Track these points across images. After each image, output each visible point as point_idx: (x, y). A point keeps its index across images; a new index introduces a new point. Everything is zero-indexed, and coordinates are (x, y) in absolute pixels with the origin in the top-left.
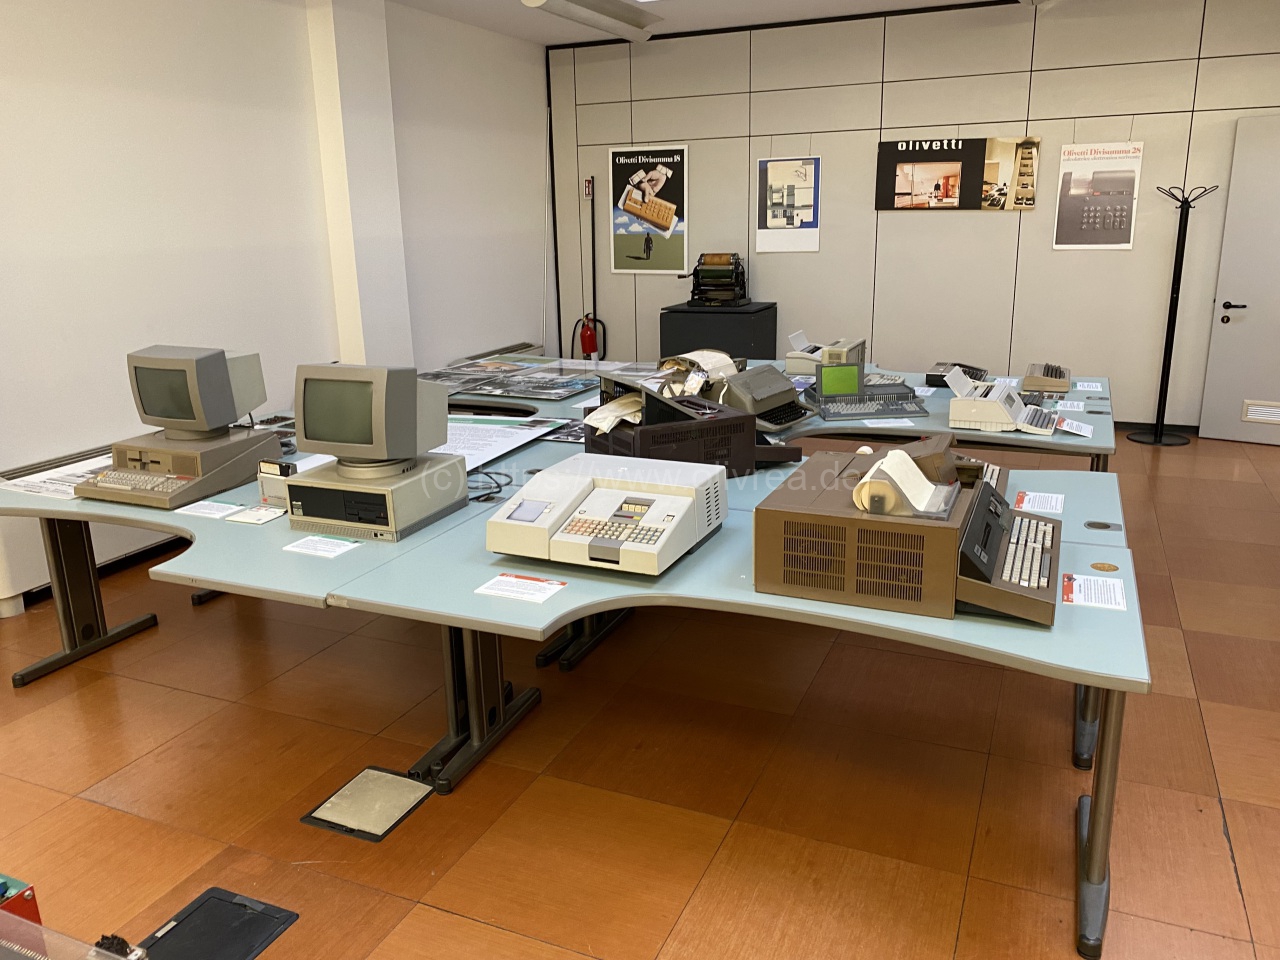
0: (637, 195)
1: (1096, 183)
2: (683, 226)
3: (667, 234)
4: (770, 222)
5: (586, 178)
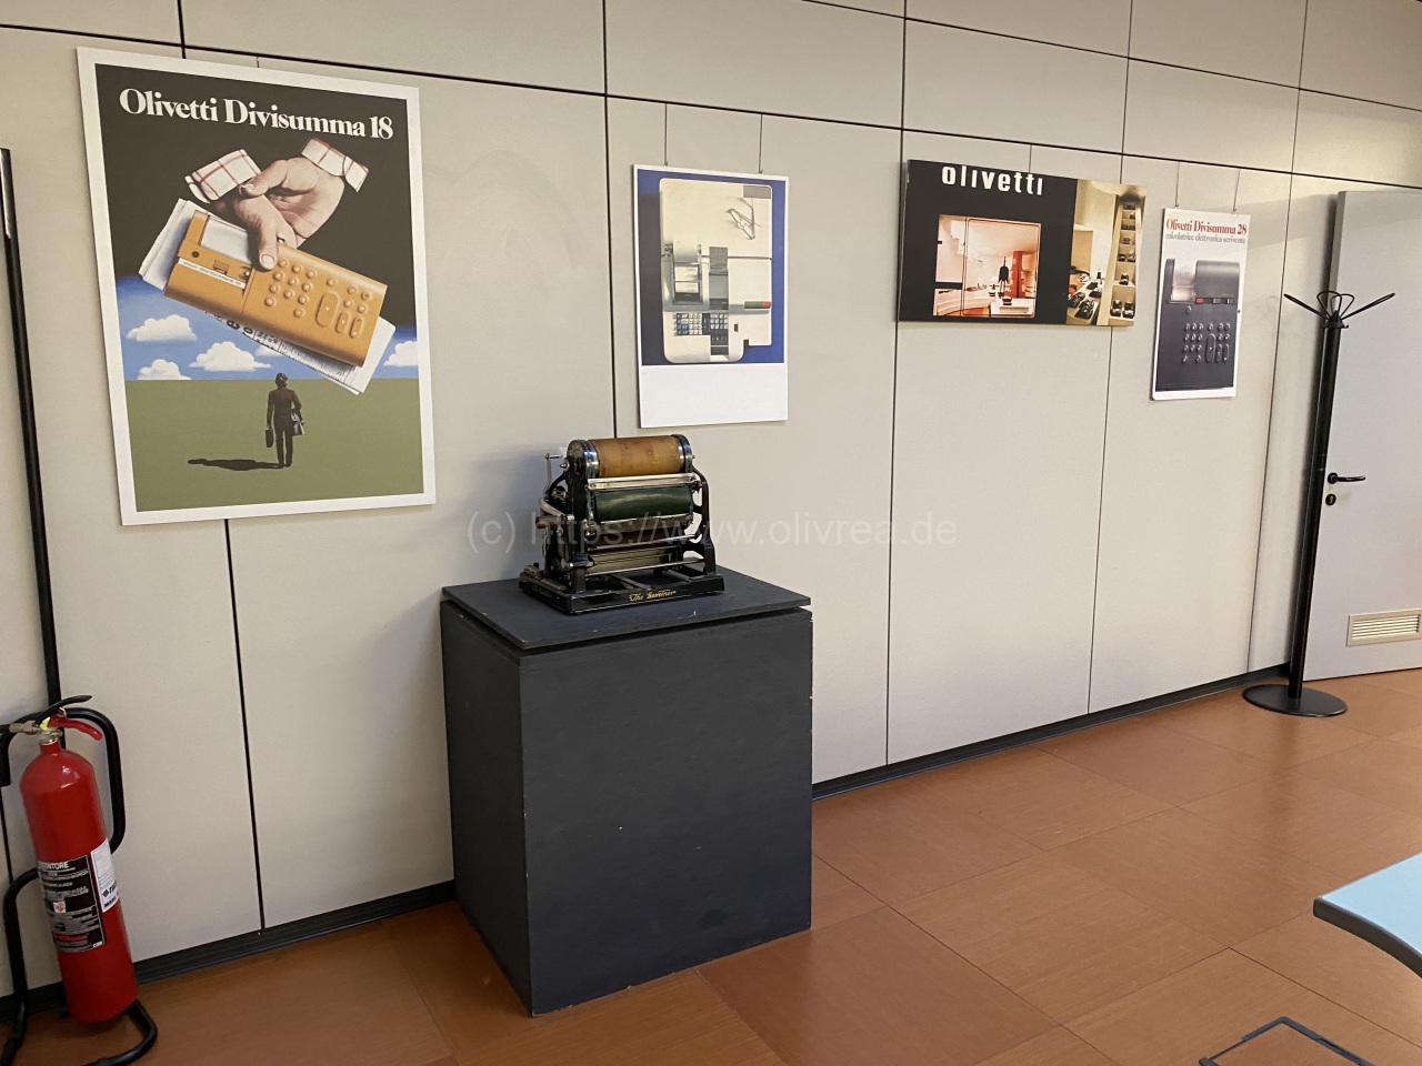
0: (225, 239)
1: (1199, 281)
3: (357, 380)
4: (672, 345)
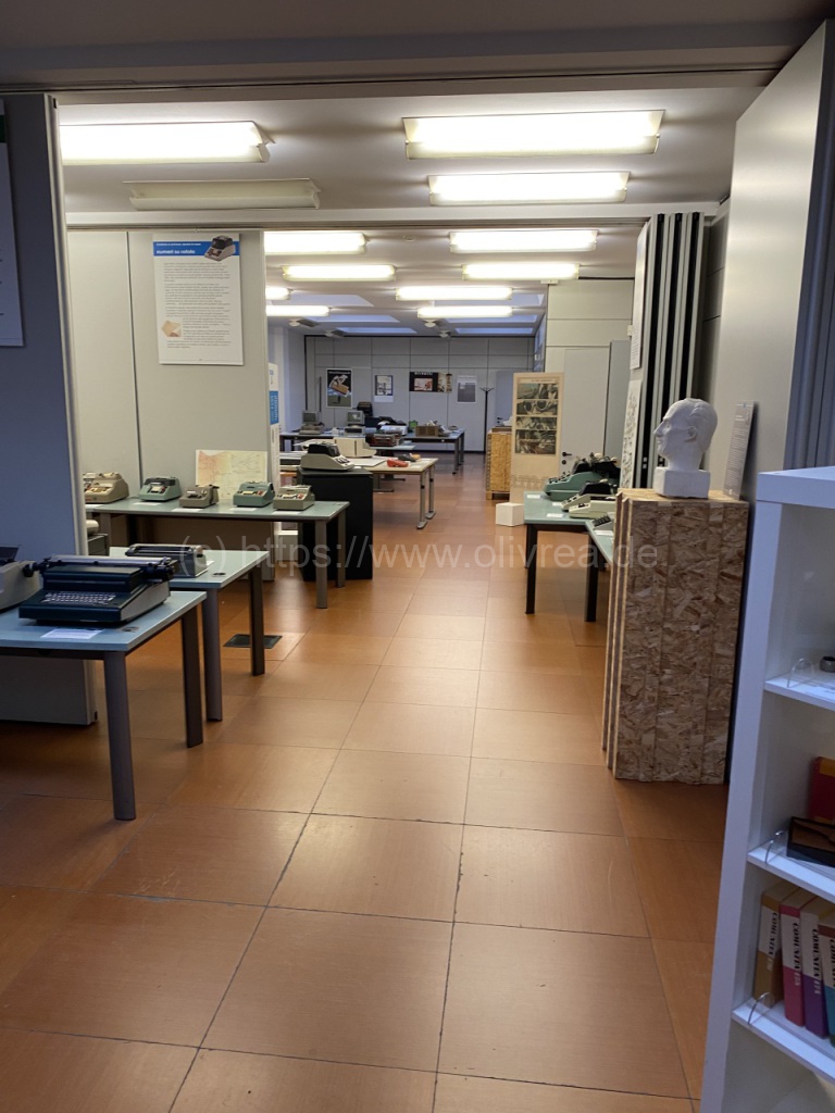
0: (336, 383)
2: (351, 393)
3: (346, 396)
4: (378, 393)
5: (318, 377)
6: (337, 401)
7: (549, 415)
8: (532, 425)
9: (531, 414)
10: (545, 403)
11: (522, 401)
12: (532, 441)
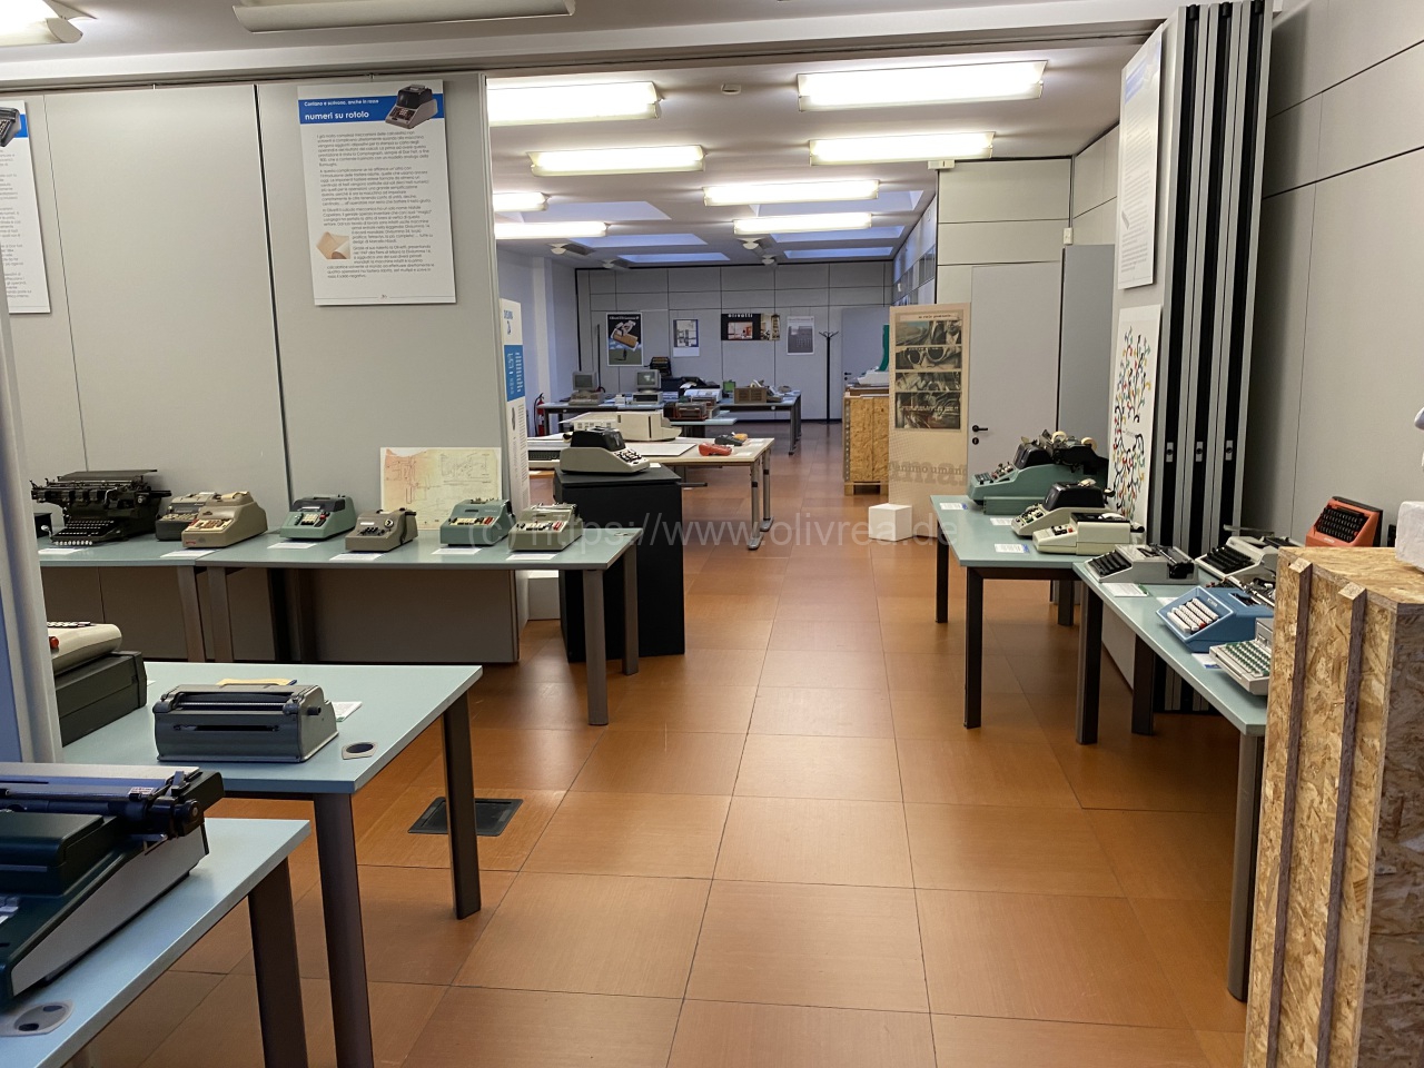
0: (620, 333)
1: (800, 330)
2: (641, 346)
3: (634, 350)
4: (679, 344)
5: (595, 325)
6: (622, 357)
7: (949, 368)
8: (921, 385)
9: (918, 369)
10: (941, 350)
11: (904, 348)
12: (922, 408)
